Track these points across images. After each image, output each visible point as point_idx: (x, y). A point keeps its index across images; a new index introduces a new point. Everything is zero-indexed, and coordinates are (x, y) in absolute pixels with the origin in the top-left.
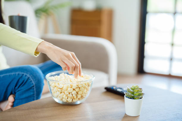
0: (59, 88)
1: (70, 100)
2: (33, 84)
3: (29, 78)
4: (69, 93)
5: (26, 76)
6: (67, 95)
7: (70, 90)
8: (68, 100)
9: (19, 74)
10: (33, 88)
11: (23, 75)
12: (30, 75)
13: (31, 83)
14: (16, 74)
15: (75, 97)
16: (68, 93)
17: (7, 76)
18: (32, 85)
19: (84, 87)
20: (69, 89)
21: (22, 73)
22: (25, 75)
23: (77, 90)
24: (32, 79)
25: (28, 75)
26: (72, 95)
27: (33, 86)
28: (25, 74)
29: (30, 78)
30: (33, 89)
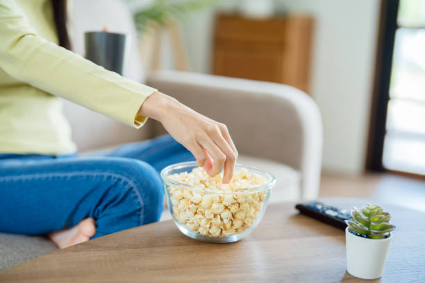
0: (192, 203)
1: (215, 232)
2: (139, 203)
3: (131, 188)
4: (215, 216)
5: (125, 183)
6: (211, 219)
7: (218, 208)
8: (211, 231)
9: (109, 177)
10: (138, 213)
11: (119, 180)
12: (135, 183)
13: (136, 201)
14: (102, 176)
15: (228, 226)
16: (212, 216)
17: (82, 177)
18: (138, 207)
19: (249, 204)
20: (215, 206)
21: (118, 176)
22: (123, 181)
23: (234, 209)
24: (138, 193)
25: (131, 183)
26: (222, 219)
27: (140, 210)
28: (124, 179)
29: (135, 189)
30: (139, 215)
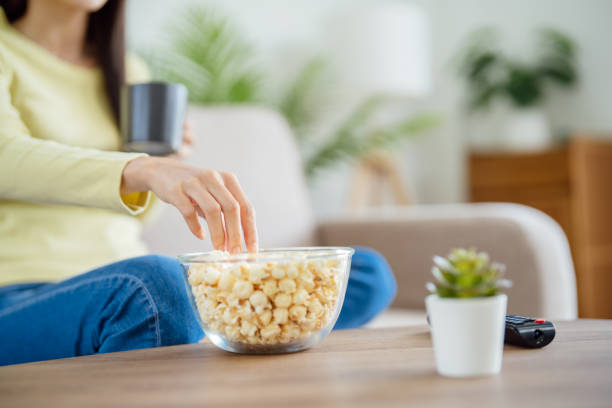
0: (207, 285)
2: (151, 311)
3: (140, 289)
4: (242, 302)
5: (133, 283)
6: (235, 309)
9: (116, 279)
11: (126, 281)
12: (146, 281)
13: (147, 308)
14: (108, 280)
15: (265, 318)
16: (236, 302)
18: (149, 316)
19: (295, 280)
20: (238, 284)
21: (124, 276)
22: (131, 281)
23: (269, 288)
24: (149, 296)
25: (140, 282)
27: (152, 320)
28: (132, 278)
29: (145, 291)
